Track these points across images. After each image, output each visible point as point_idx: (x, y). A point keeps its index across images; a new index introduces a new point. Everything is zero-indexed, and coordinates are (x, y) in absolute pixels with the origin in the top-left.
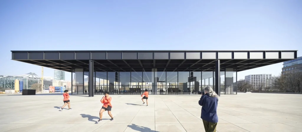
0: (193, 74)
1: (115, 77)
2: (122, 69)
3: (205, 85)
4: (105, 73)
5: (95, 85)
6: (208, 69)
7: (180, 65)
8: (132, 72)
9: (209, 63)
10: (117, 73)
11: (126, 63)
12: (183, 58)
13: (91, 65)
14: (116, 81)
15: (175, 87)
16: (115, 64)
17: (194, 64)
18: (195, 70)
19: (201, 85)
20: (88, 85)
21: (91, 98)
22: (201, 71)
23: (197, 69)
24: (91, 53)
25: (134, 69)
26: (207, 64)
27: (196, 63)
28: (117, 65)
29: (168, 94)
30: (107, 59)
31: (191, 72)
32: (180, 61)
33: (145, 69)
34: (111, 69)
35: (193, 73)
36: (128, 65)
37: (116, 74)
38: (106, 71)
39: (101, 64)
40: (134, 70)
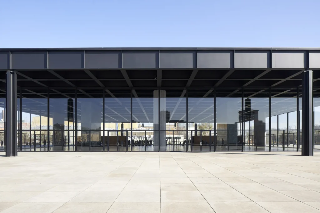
0: (250, 103)
1: (66, 111)
2: (84, 92)
3: (278, 130)
4: (43, 102)
5: (21, 130)
6: (284, 92)
7: (221, 81)
8: (106, 99)
9: (288, 79)
10: (72, 100)
11: (94, 78)
12: (227, 66)
13: (11, 81)
14: (69, 121)
15: (207, 134)
16: (67, 81)
17: (252, 80)
18: (255, 94)
19: (270, 130)
20: (3, 129)
21: (11, 159)
22: (269, 96)
23: (259, 92)
24: (11, 56)
25: (112, 92)
26: (284, 80)
27: (257, 78)
28: (70, 81)
29: (192, 150)
30: (48, 67)
31: (245, 99)
32: (221, 72)
33: (137, 91)
34: (59, 93)
35: (250, 100)
36: (98, 81)
37: (70, 103)
38: (46, 95)
39: (35, 81)
40: (111, 94)
